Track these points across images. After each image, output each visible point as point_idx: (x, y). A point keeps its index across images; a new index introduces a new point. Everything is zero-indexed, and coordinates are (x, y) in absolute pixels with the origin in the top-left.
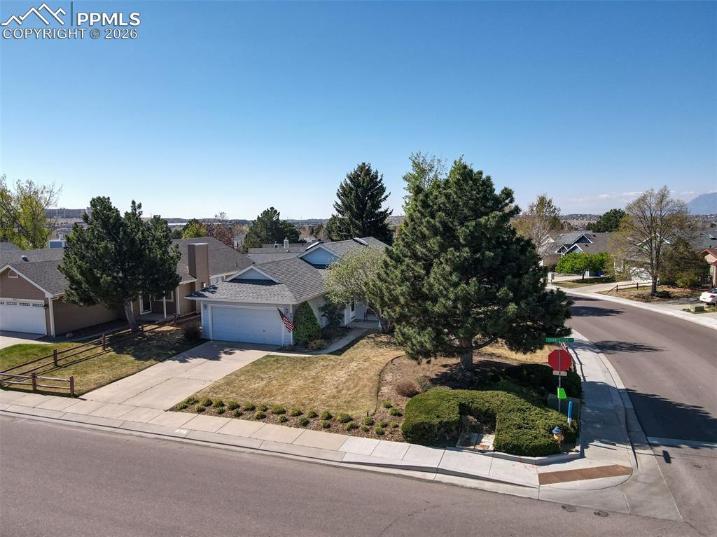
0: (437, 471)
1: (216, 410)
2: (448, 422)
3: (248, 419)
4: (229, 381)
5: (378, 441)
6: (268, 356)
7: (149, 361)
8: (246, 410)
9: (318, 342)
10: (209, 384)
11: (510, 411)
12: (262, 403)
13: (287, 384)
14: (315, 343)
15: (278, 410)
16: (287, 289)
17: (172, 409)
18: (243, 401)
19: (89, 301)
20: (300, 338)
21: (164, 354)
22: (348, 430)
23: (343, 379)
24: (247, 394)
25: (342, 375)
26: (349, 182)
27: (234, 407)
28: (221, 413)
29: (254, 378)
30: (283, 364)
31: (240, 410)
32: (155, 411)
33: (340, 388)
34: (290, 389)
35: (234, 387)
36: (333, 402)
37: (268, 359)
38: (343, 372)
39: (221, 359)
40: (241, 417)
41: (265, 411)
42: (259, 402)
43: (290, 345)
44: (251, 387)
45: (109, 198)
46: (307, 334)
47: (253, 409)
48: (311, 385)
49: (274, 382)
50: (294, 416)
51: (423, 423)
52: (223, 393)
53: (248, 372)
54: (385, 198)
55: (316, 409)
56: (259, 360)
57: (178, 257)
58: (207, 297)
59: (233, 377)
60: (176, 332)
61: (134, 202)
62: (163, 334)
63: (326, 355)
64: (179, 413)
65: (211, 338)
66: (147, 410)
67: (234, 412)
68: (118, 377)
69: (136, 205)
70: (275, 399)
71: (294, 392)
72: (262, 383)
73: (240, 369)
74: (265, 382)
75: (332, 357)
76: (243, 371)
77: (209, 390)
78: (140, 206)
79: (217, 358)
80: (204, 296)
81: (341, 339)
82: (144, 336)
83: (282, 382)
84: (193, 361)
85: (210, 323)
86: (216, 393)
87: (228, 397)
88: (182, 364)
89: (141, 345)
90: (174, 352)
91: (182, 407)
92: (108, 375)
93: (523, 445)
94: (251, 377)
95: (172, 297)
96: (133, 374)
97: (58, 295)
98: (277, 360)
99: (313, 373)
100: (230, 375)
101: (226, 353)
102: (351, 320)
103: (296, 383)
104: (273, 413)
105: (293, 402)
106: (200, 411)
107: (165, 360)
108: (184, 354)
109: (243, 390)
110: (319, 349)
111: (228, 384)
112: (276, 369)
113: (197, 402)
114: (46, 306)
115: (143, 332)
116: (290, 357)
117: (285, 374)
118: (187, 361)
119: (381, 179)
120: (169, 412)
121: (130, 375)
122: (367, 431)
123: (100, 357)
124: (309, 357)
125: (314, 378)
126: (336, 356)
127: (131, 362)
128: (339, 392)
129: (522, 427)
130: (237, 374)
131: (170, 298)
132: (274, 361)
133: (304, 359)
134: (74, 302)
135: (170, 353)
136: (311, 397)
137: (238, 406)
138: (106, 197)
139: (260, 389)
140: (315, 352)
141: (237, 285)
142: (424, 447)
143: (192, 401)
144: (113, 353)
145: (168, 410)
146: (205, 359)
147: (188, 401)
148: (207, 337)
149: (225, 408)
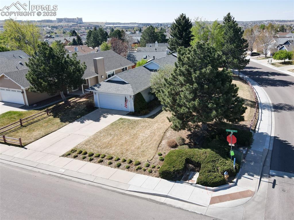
0: (166, 196)
1: (82, 157)
2: (178, 170)
3: (94, 163)
4: (96, 137)
5: (148, 176)
6: (121, 119)
8: (96, 157)
10: (86, 138)
11: (208, 162)
13: (121, 139)
14: (143, 112)
15: (110, 157)
16: (131, 87)
17: (63, 156)
18: (96, 151)
21: (74, 117)
22: (137, 170)
23: (147, 135)
24: (100, 146)
27: (91, 155)
28: (84, 158)
29: (108, 134)
30: (125, 125)
31: (93, 157)
32: (56, 156)
34: (121, 142)
35: (96, 141)
36: (136, 152)
37: (120, 121)
38: (149, 131)
39: (100, 121)
40: (92, 161)
41: (104, 157)
42: (103, 152)
43: (133, 112)
46: (139, 107)
47: (99, 156)
49: (115, 138)
50: (115, 161)
51: (166, 170)
52: (89, 145)
53: (107, 130)
56: (115, 122)
57: (85, 68)
64: (66, 158)
65: (99, 107)
66: (52, 156)
67: (90, 158)
68: (47, 134)
70: (111, 150)
71: (122, 145)
72: (110, 139)
75: (148, 120)
76: (105, 130)
77: (84, 143)
79: (98, 120)
80: (94, 89)
83: (119, 137)
85: (98, 100)
86: (86, 145)
87: (91, 148)
89: (67, 111)
91: (68, 155)
92: (42, 132)
93: (208, 182)
95: (87, 83)
97: (27, 88)
99: (135, 131)
100: (98, 132)
101: (104, 117)
103: (125, 138)
104: (107, 159)
106: (75, 157)
107: (74, 121)
108: (84, 117)
109: (99, 143)
112: (120, 128)
113: (76, 151)
114: (23, 92)
115: (69, 103)
117: (123, 132)
118: (84, 122)
120: (61, 157)
121: (53, 132)
122: (145, 170)
124: (138, 120)
125: (134, 135)
126: (152, 119)
127: (57, 123)
128: (142, 144)
129: (211, 171)
130: (101, 132)
132: (122, 122)
134: (34, 91)
135: (78, 117)
136: (128, 148)
137: (93, 155)
139: (107, 142)
140: (143, 116)
141: (109, 83)
142: (167, 181)
143: (73, 151)
144: (51, 117)
145: (61, 156)
146: (93, 121)
147: (72, 151)
148: (97, 107)
149: (87, 155)
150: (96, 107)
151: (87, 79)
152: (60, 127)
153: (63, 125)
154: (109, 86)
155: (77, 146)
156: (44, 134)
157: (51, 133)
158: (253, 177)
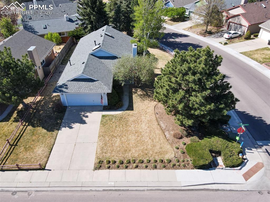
0: (214, 183)
5: (186, 170)
6: (103, 116)
7: (55, 131)
10: (96, 145)
15: (141, 161)
16: (103, 84)
17: (96, 169)
22: (173, 167)
27: (121, 162)
32: (89, 171)
39: (86, 122)
64: (100, 171)
66: (84, 171)
68: (51, 149)
80: (63, 91)
84: (75, 127)
85: (66, 100)
91: (99, 167)
98: (110, 119)
100: (99, 136)
101: (84, 116)
107: (60, 128)
121: (54, 145)
123: (26, 132)
133: (121, 117)
142: (203, 170)
143: (101, 162)
145: (94, 170)
146: (79, 123)
148: (66, 105)
150: (64, 106)
153: (55, 135)
156: (47, 149)
158: (252, 150)
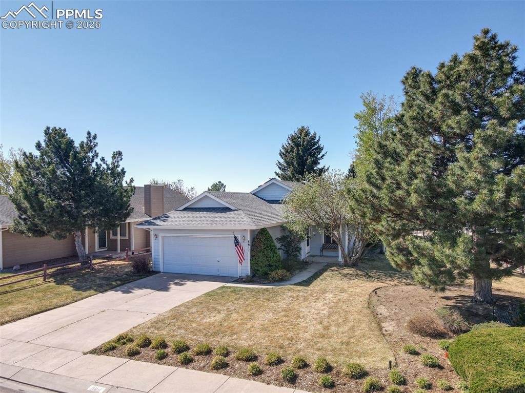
1: (155, 353)
3: (201, 369)
4: (177, 314)
6: (223, 287)
7: (88, 292)
8: (198, 354)
9: (280, 272)
10: (152, 317)
12: (221, 343)
13: (251, 317)
14: (277, 273)
15: (246, 354)
16: (244, 215)
17: (94, 352)
18: (195, 341)
19: (37, 232)
20: (259, 268)
21: (107, 285)
23: (324, 312)
24: (200, 331)
25: (320, 307)
26: (290, 142)
27: (182, 349)
28: (162, 358)
29: (208, 310)
30: (242, 295)
31: (189, 354)
32: (71, 352)
33: (325, 323)
34: (257, 324)
35: (183, 321)
36: (324, 343)
37: (224, 290)
38: (321, 304)
39: (171, 290)
40: (190, 366)
41: (226, 355)
42: (218, 342)
43: (247, 276)
44: (205, 321)
45: (65, 130)
46: (267, 263)
47: (208, 352)
48: (285, 319)
49: (235, 315)
50: (272, 365)
52: (167, 329)
53: (201, 303)
54: (322, 157)
55: (301, 353)
56: (213, 291)
58: (158, 225)
59: (183, 309)
60: (126, 267)
61: (89, 133)
62: (112, 267)
63: (292, 286)
64: (104, 357)
65: (161, 270)
66: (60, 351)
67: (181, 357)
68: (44, 309)
69: (92, 136)
70: (239, 338)
71: (264, 329)
72: (219, 317)
73: (192, 301)
74: (222, 315)
75: (299, 288)
76: (195, 303)
77: (149, 325)
78: (95, 137)
79: (166, 289)
80: (154, 224)
81: (300, 271)
82: (93, 269)
83: (245, 315)
84: (137, 292)
85: (161, 254)
86: (158, 329)
87: (173, 335)
88: (125, 295)
89: (86, 277)
90: (119, 282)
91: (109, 349)
92: (33, 306)
94: (205, 310)
95: (127, 235)
96: (64, 306)
97: (6, 225)
98: (235, 291)
99: (283, 304)
100: (178, 307)
101: (176, 284)
102: (307, 255)
103: (263, 317)
104: (238, 359)
105: (265, 343)
106: (133, 354)
107: (106, 291)
108: (130, 285)
109: (194, 325)
110: (281, 280)
111: (175, 317)
112: (235, 299)
113: (131, 340)
115: (91, 264)
116: (250, 288)
117: (248, 305)
118: (131, 292)
119: (319, 140)
120: (88, 355)
121: (60, 306)
123: (36, 288)
124: (272, 288)
125: (285, 311)
126: (305, 288)
127: (68, 293)
128: (326, 328)
130: (187, 306)
131: (125, 236)
132: (232, 292)
133: (267, 290)
135: (114, 283)
136: (289, 335)
137: (187, 348)
138: (62, 129)
139: (217, 323)
140: (277, 284)
141: (190, 213)
143: (123, 339)
144: (53, 284)
145: (87, 353)
146: (153, 290)
147: (119, 340)
148: (157, 270)
149: (169, 350)
151: (129, 223)
152: (75, 299)
153: (84, 296)
154: (191, 217)
155: (131, 331)
156: (35, 309)
157: (55, 308)
